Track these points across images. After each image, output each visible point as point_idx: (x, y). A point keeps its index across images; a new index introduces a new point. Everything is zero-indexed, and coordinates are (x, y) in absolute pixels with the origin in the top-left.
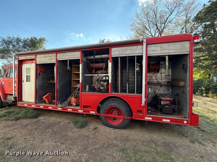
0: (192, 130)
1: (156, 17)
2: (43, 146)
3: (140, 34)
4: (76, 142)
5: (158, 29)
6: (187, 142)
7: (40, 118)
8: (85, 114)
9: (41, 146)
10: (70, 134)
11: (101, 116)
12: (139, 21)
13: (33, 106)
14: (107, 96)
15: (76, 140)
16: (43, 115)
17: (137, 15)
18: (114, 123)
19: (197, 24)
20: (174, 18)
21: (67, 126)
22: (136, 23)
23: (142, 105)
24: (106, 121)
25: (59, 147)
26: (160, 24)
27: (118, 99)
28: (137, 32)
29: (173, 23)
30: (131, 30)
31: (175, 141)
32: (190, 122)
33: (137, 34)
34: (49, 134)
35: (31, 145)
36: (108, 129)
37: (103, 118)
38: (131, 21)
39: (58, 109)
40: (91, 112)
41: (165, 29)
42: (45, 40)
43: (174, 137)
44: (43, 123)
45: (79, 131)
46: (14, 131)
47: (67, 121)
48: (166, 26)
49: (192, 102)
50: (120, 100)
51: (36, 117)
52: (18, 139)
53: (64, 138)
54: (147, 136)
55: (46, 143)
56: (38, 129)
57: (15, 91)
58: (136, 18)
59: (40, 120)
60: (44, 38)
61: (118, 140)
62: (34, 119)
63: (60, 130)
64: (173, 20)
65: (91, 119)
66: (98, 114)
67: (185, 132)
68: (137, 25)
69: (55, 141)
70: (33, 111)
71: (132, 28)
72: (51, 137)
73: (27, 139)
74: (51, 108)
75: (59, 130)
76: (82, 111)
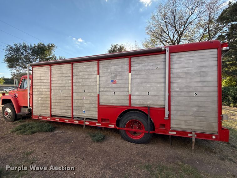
0: (221, 145)
1: (174, 18)
2: (64, 162)
3: (157, 37)
4: (97, 157)
5: (177, 31)
6: (216, 159)
7: (56, 132)
8: (103, 128)
9: (62, 162)
10: (90, 149)
11: (121, 130)
12: (156, 23)
13: (49, 119)
14: (127, 108)
15: (97, 156)
16: (58, 128)
17: (154, 16)
18: (135, 138)
19: (221, 24)
20: (195, 19)
21: (85, 140)
22: (152, 26)
23: (165, 118)
24: (126, 135)
25: (80, 163)
26: (179, 26)
27: (139, 112)
28: (153, 35)
29: (194, 24)
30: (146, 34)
31: (202, 158)
32: (219, 137)
33: (154, 38)
34: (68, 148)
35: (52, 161)
36: (129, 144)
37: (123, 132)
38: (147, 23)
39: (75, 122)
40: (110, 126)
41: (184, 31)
42: (53, 46)
43: (201, 153)
44: (60, 137)
45: (98, 146)
46: (33, 146)
47: (84, 135)
48: (186, 27)
49: (221, 116)
50: (140, 112)
51: (52, 130)
52: (37, 154)
53: (84, 153)
54: (171, 152)
55: (67, 159)
56: (56, 144)
57: (29, 103)
58: (152, 20)
59: (56, 134)
60: (53, 45)
61: (141, 156)
62: (50, 133)
63: (79, 145)
64: (194, 21)
65: (109, 132)
66: (117, 128)
67: (213, 147)
68: (153, 28)
69: (76, 157)
70: (48, 124)
71: (148, 31)
72: (70, 152)
73: (47, 154)
74: (68, 121)
75: (77, 144)
76: (100, 125)
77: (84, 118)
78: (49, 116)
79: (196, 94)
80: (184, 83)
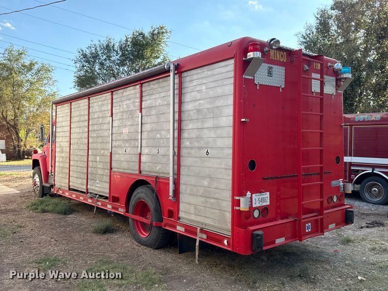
11: (129, 219)
13: (67, 194)
14: (136, 179)
23: (169, 198)
24: (134, 229)
32: (231, 242)
39: (89, 200)
40: (120, 209)
66: (127, 214)
74: (82, 198)
76: (111, 207)
77: (97, 195)
78: (67, 189)
79: (207, 152)
80: (195, 131)
